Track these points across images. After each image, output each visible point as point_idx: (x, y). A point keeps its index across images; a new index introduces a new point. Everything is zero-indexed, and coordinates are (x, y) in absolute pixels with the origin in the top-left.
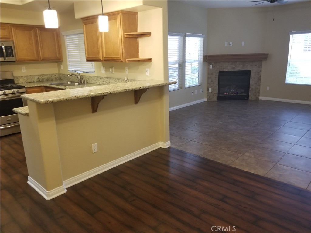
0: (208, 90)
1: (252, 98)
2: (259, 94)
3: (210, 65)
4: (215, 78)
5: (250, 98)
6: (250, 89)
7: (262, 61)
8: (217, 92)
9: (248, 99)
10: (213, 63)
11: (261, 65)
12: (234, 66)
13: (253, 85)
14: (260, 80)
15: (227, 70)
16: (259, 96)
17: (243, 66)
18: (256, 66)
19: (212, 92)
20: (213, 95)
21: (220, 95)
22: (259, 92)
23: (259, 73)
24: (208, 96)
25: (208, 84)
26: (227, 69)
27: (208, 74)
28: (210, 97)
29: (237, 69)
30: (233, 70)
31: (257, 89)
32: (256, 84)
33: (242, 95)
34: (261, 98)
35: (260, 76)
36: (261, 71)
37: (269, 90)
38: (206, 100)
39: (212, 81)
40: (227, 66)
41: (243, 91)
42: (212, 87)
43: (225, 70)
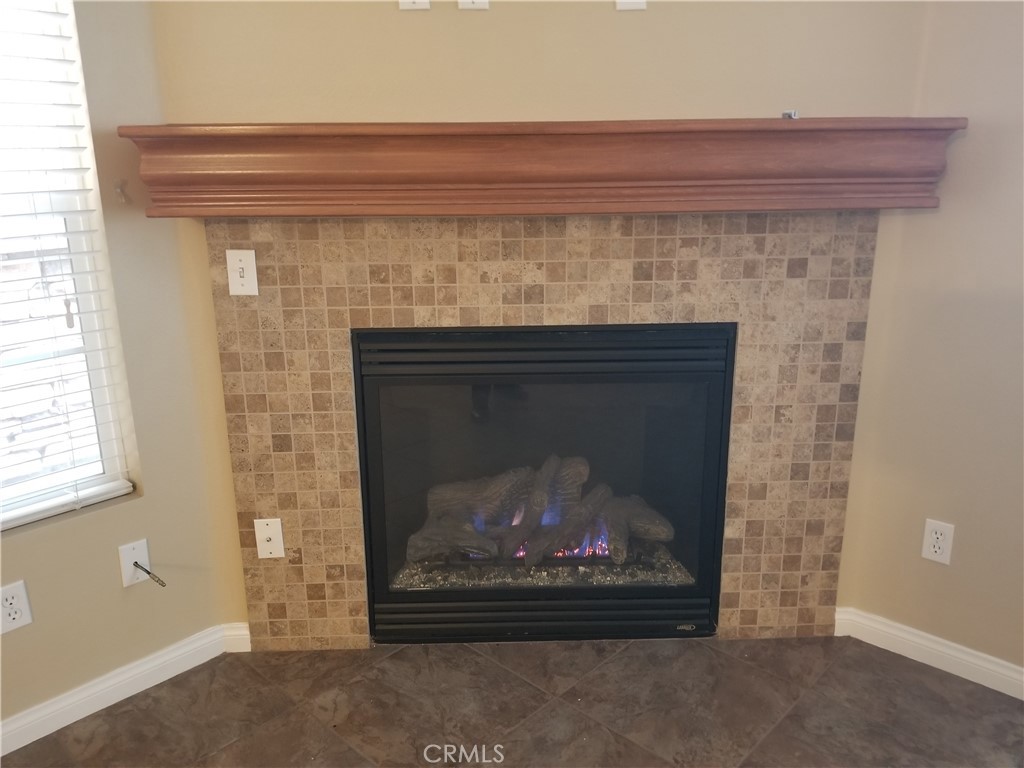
0: (248, 540)
1: (750, 617)
2: (835, 578)
3: (231, 255)
4: (320, 403)
5: (729, 621)
6: (732, 530)
7: (873, 213)
8: (356, 553)
9: (708, 624)
10: (261, 233)
11: (865, 267)
12: (532, 276)
13: (759, 493)
14: (846, 433)
15: (450, 320)
16: (830, 598)
17: (642, 273)
18: (797, 268)
19: (296, 560)
20: (316, 592)
22: (831, 563)
23: (833, 351)
24: (254, 595)
25: (239, 466)
26: (451, 300)
27: (229, 361)
28: (277, 611)
29: (567, 311)
30: (523, 316)
31: (815, 528)
32: (799, 472)
33: (643, 577)
34: (850, 621)
35: (851, 392)
36: (858, 332)
37: (945, 558)
38: (235, 637)
39: (282, 443)
40: (450, 274)
41: (660, 530)
42: (287, 502)
43: (422, 317)
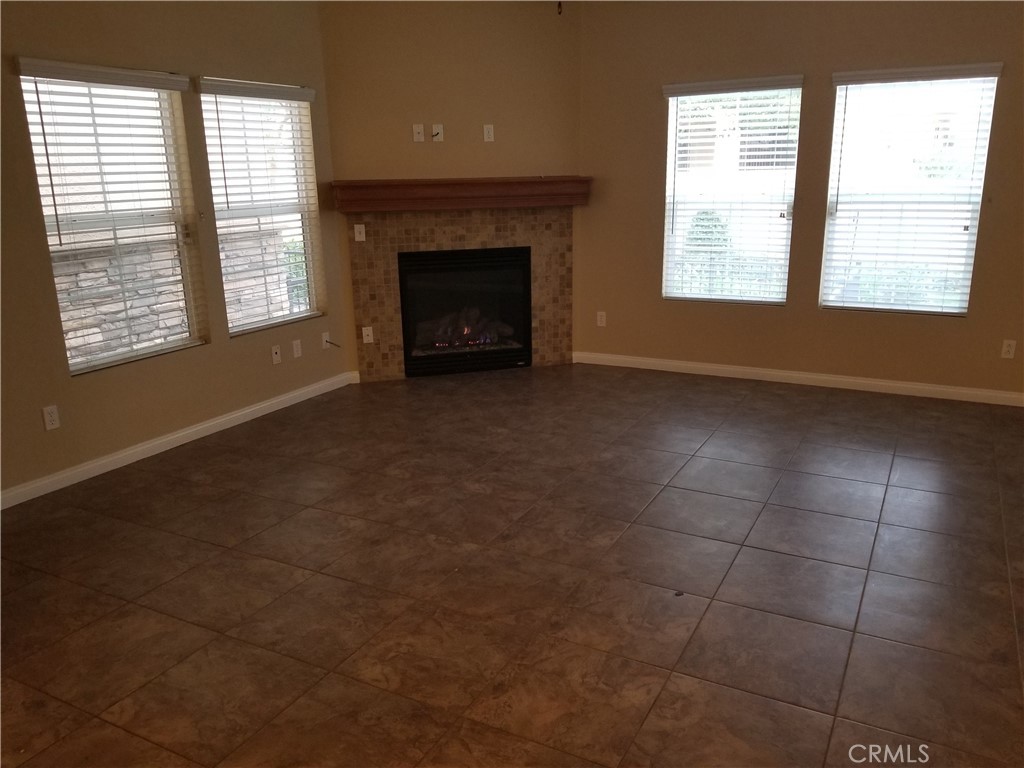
0: (360, 336)
1: (543, 357)
2: (571, 340)
3: (357, 227)
4: (387, 281)
5: (536, 359)
6: (535, 324)
7: (572, 206)
8: (399, 340)
9: (529, 362)
10: (367, 219)
11: (570, 226)
12: (461, 232)
13: (543, 309)
14: (570, 285)
15: (433, 248)
16: (570, 348)
17: (498, 229)
18: (548, 227)
19: (377, 344)
20: (385, 356)
21: (415, 353)
22: (569, 335)
23: (562, 256)
24: (361, 358)
25: (356, 307)
26: (433, 241)
27: (354, 266)
28: (370, 365)
29: (473, 244)
30: (458, 246)
31: (563, 321)
32: (555, 300)
33: (503, 347)
34: (577, 356)
35: (570, 270)
36: (570, 249)
37: (604, 325)
38: (353, 377)
39: (373, 297)
40: (432, 232)
41: (509, 331)
42: (374, 320)
43: (423, 247)
